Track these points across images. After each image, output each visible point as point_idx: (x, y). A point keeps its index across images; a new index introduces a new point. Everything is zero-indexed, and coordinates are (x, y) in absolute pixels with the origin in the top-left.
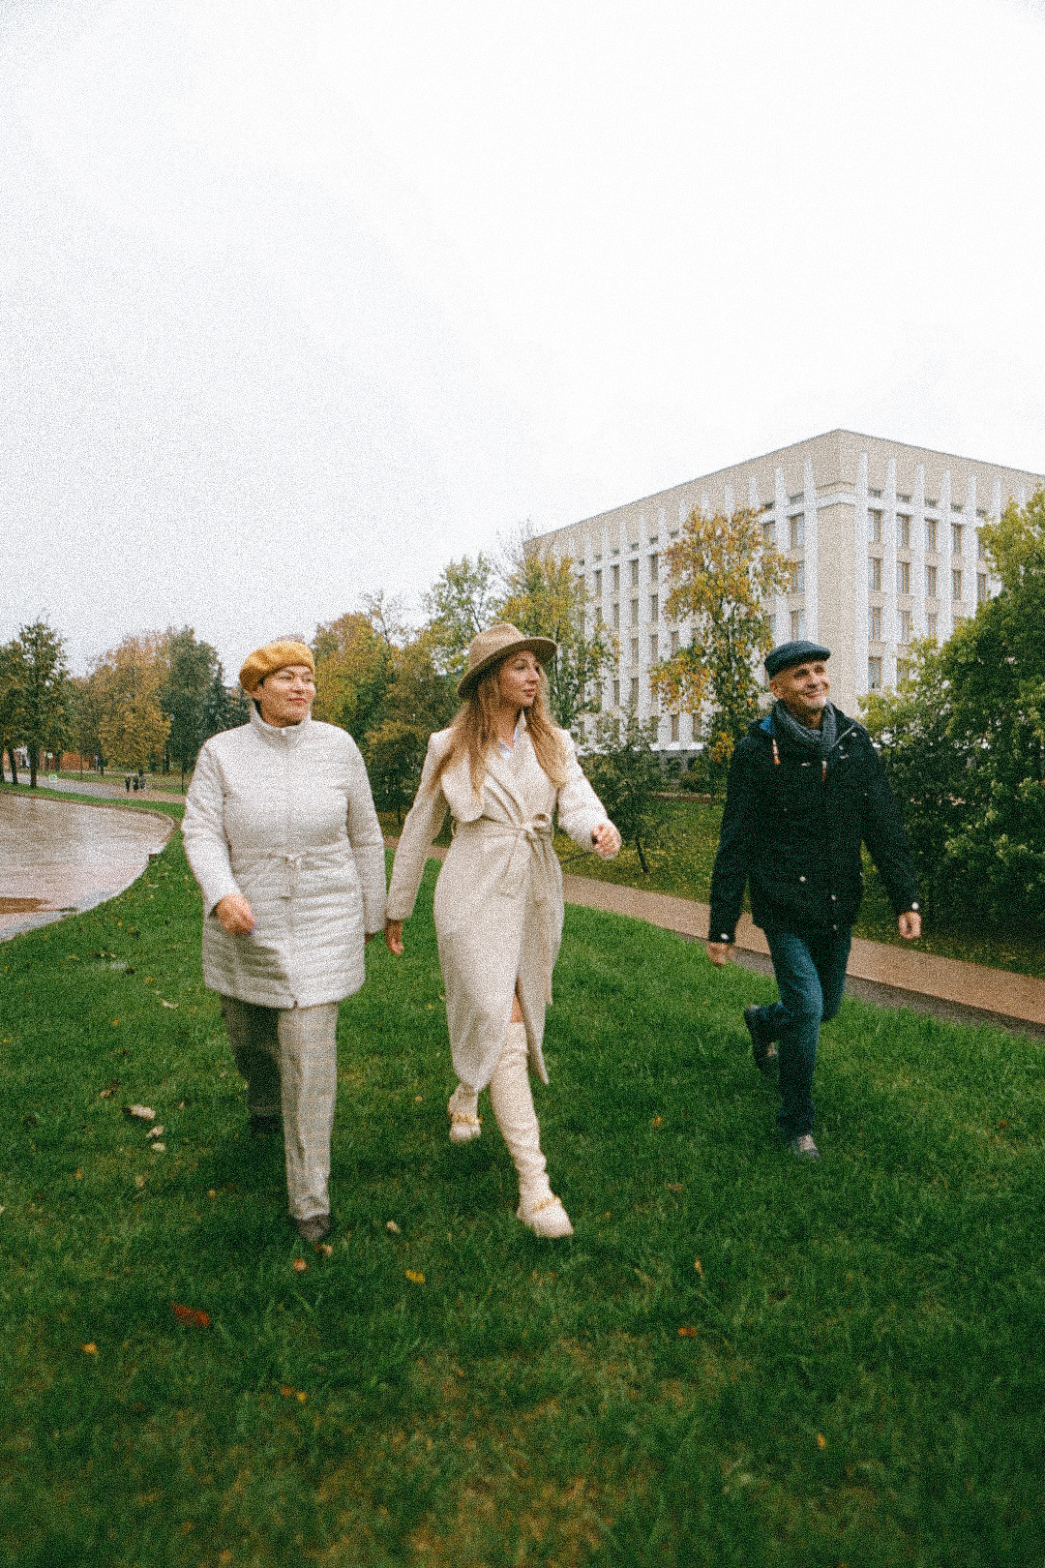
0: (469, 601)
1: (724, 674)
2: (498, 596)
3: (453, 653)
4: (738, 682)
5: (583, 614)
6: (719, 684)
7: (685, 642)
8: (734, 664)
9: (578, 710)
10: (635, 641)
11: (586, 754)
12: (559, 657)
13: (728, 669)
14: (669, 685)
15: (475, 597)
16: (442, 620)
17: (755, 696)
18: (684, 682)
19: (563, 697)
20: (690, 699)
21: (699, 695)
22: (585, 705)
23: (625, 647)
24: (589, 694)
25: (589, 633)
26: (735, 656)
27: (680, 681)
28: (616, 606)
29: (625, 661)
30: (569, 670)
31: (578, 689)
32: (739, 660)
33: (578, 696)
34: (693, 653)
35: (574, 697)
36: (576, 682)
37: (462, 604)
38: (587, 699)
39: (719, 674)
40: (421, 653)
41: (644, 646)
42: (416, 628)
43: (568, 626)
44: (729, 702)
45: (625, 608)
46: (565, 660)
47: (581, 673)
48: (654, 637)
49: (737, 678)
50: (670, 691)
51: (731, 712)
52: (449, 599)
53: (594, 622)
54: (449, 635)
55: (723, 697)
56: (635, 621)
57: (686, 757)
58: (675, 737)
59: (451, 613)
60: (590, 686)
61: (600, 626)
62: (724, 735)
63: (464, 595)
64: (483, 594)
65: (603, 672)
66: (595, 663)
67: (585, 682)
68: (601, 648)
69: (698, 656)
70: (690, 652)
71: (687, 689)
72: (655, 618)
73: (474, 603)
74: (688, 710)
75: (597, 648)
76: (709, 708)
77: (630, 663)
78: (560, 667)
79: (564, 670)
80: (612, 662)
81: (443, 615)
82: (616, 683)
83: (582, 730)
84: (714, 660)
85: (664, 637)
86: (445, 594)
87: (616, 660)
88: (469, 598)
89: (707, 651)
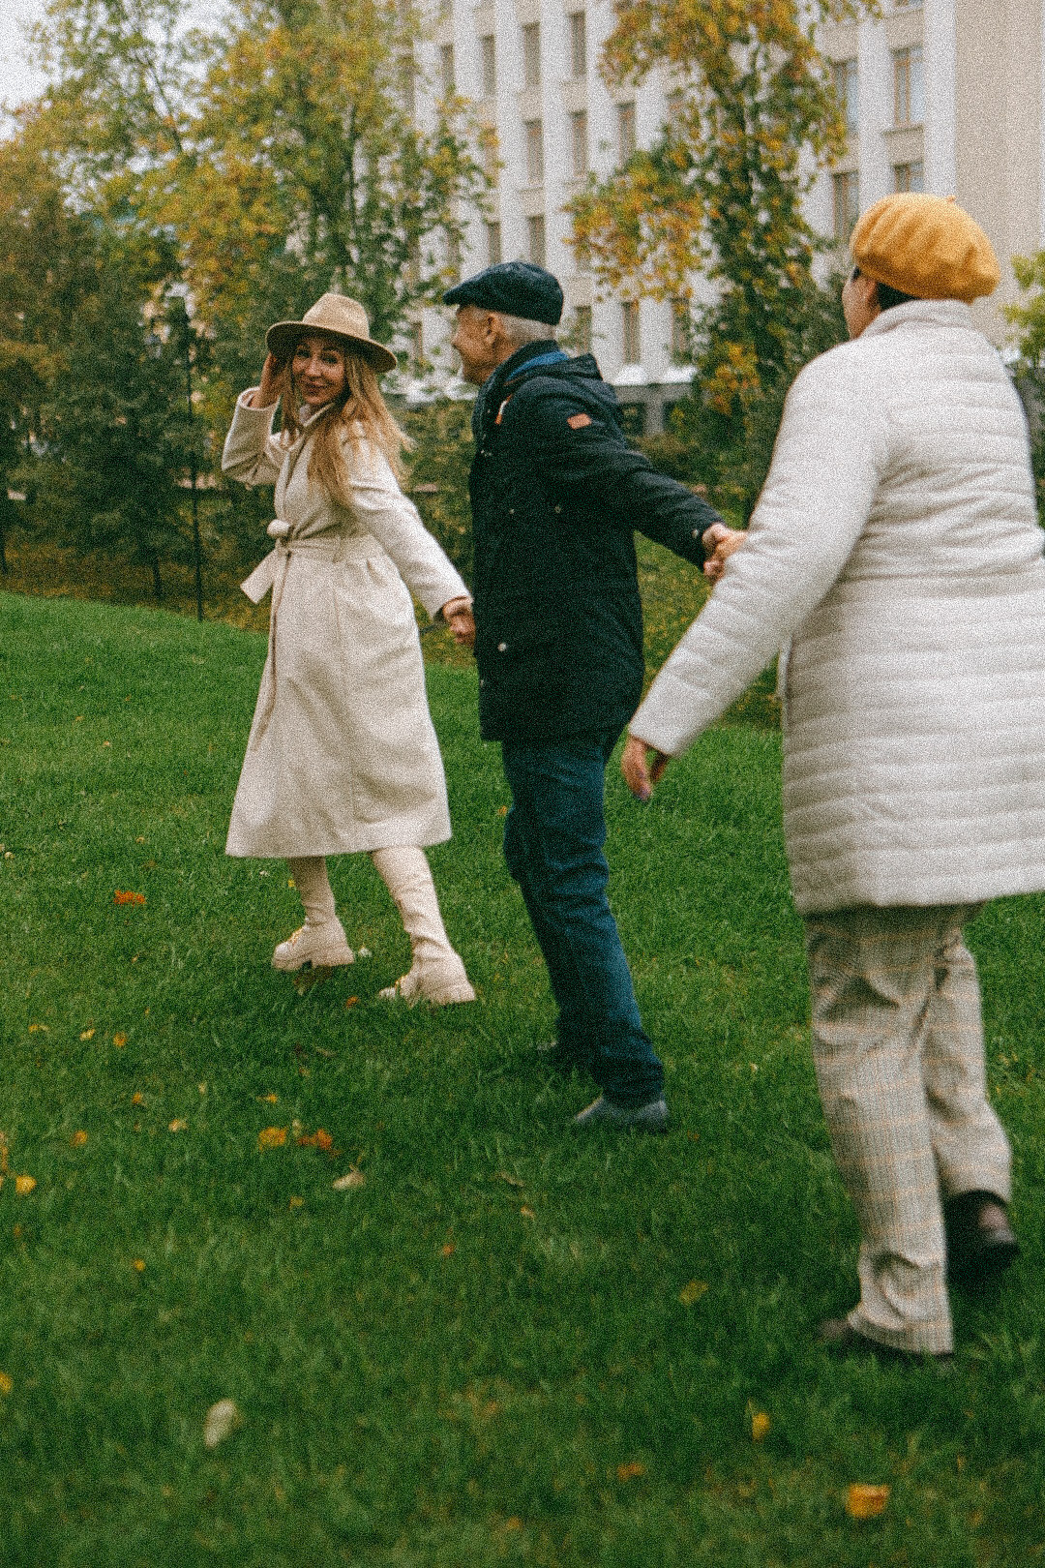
0: (139, 41)
1: (735, 209)
2: (212, 28)
3: (107, 165)
4: (767, 228)
5: (409, 67)
6: (727, 231)
7: (647, 138)
8: (757, 187)
9: (406, 299)
10: (534, 127)
11: (431, 398)
12: (357, 177)
13: (743, 198)
14: (612, 237)
15: (154, 32)
16: (77, 87)
17: (805, 260)
18: (645, 231)
19: (371, 269)
20: (661, 269)
21: (682, 260)
22: (423, 287)
23: (511, 144)
24: (431, 262)
25: (424, 120)
26: (757, 167)
27: (637, 227)
28: (489, 40)
29: (512, 177)
30: (383, 204)
31: (406, 252)
32: (770, 178)
33: (405, 267)
34: (663, 164)
35: (396, 269)
36: (400, 233)
37: (119, 46)
38: (426, 273)
39: (722, 211)
40: (33, 169)
41: (556, 136)
42: (12, 106)
43: (378, 100)
44: (746, 274)
45: (510, 48)
46: (373, 180)
47: (410, 214)
48: (579, 117)
49: (763, 217)
50: (614, 252)
51: (751, 298)
52: (92, 35)
53: (437, 90)
54: (97, 123)
55: (735, 265)
56: (533, 75)
57: (656, 402)
58: (631, 355)
59: (100, 68)
60: (432, 243)
61: (452, 102)
62: (735, 350)
63: (127, 28)
64: (172, 22)
65: (461, 210)
66: (441, 189)
67: (422, 232)
68: (455, 151)
69: (674, 168)
70: (656, 161)
71: (653, 248)
72: (579, 67)
73: (152, 45)
74: (659, 294)
75: (446, 151)
76: (707, 291)
77: (524, 183)
78: (361, 199)
79: (372, 206)
80: (480, 188)
81: (78, 74)
82: (494, 227)
83: (419, 348)
84: (712, 177)
85: (602, 124)
86: (80, 23)
87: (490, 182)
88: (138, 34)
89: (696, 157)
